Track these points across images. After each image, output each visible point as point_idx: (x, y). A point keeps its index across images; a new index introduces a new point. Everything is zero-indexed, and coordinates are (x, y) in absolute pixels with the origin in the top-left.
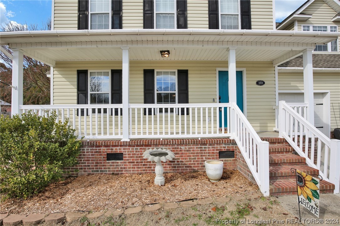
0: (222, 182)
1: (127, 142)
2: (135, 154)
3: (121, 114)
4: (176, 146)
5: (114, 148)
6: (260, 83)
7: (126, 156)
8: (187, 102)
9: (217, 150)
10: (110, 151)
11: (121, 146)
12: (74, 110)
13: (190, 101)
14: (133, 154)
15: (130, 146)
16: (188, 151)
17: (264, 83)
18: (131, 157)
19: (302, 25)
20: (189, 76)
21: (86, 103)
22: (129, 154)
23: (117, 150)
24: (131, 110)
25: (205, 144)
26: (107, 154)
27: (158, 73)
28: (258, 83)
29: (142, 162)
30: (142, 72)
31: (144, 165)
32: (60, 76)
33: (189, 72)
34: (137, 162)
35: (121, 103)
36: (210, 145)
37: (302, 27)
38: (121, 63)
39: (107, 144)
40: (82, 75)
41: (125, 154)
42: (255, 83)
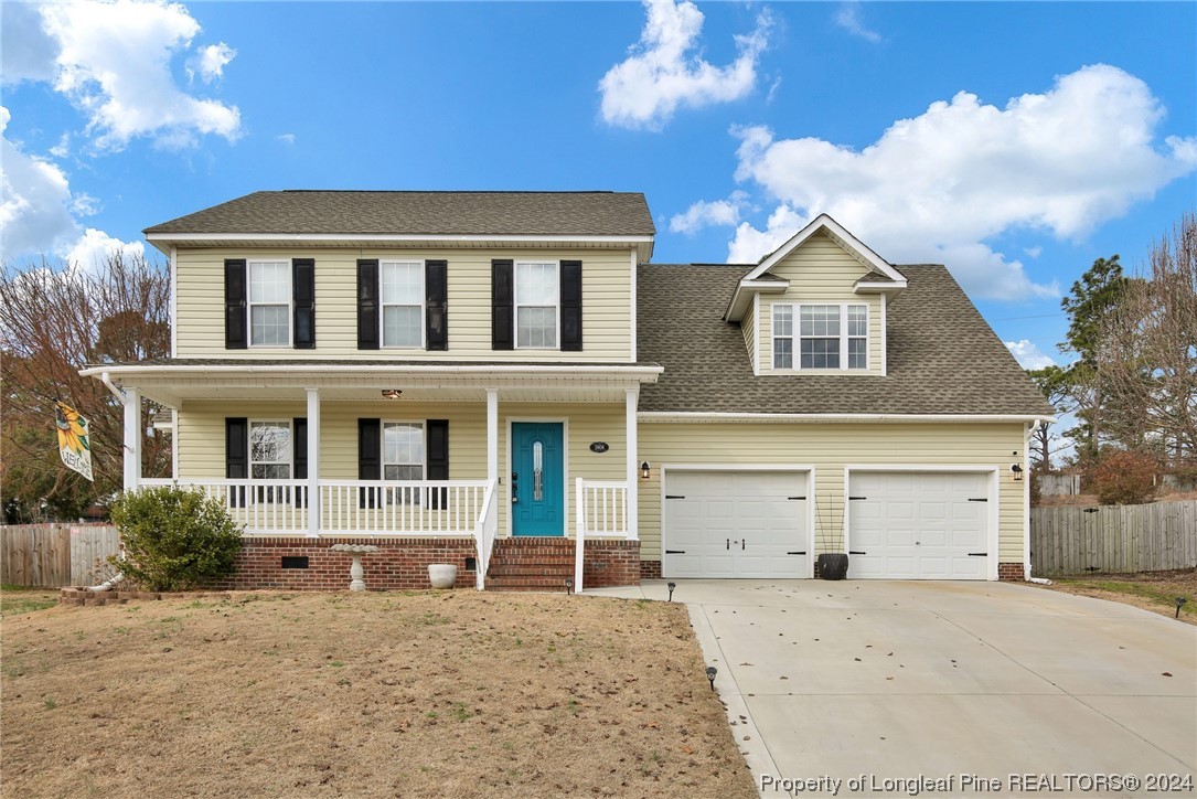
0: (458, 593)
1: (314, 539)
2: (327, 559)
3: (306, 507)
4: (394, 548)
5: (294, 549)
6: (599, 447)
7: (313, 562)
8: (446, 477)
9: (462, 556)
10: (287, 554)
11: (305, 545)
12: (218, 488)
13: (451, 474)
14: (324, 559)
15: (319, 545)
16: (413, 555)
17: (606, 448)
18: (321, 563)
19: (773, 304)
20: (450, 432)
21: (244, 476)
22: (317, 559)
23: (301, 551)
24: (321, 489)
25: (443, 546)
26: (283, 558)
27: (387, 425)
28: (593, 448)
29: (339, 572)
30: (356, 424)
31: (342, 576)
32: (191, 429)
33: (450, 425)
34: (331, 572)
35: (306, 477)
36: (450, 547)
37: (772, 309)
38: (305, 405)
39: (282, 543)
40: (236, 429)
41: (312, 559)
42: (588, 447)
